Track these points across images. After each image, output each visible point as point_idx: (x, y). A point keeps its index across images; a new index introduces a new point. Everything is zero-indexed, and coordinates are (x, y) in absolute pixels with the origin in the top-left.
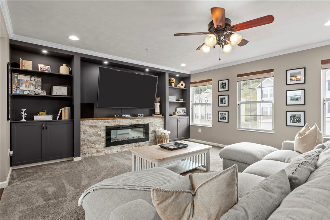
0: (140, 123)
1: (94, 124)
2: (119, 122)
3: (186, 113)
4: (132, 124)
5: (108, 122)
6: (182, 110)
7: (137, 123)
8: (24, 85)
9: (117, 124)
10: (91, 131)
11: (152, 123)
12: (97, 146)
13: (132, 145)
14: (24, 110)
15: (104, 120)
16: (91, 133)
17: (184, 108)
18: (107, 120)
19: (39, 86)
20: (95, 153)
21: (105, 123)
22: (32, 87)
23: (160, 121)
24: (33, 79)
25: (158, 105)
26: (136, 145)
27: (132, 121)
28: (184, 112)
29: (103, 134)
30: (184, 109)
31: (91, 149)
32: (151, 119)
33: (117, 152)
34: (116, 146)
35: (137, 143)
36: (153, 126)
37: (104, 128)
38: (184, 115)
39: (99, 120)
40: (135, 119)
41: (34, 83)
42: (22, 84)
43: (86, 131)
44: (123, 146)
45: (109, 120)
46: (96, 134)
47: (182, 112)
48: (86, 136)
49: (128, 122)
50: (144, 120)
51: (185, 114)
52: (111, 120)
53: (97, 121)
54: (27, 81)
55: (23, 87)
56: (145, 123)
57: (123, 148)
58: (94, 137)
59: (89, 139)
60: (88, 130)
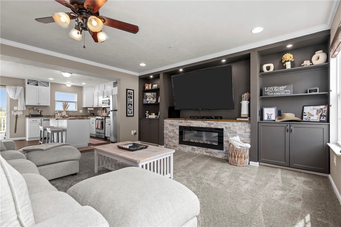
0: (212, 126)
1: (172, 123)
2: (190, 123)
3: (324, 116)
4: (203, 127)
5: (182, 122)
6: (315, 111)
7: (208, 126)
8: (148, 98)
9: (188, 125)
10: (170, 128)
11: (229, 128)
12: (174, 141)
13: (202, 150)
14: (147, 112)
15: (179, 121)
16: (170, 130)
17: (322, 107)
18: (180, 121)
19: (155, 97)
20: (172, 146)
21: (179, 123)
22: (152, 98)
23: (243, 127)
24: (152, 94)
25: (245, 104)
26: (207, 150)
27: (203, 123)
28: (321, 116)
29: (177, 132)
30: (322, 109)
31: (170, 143)
32: (227, 123)
33: (188, 151)
34: (188, 146)
35: (208, 149)
36: (230, 133)
37: (178, 127)
38: (321, 121)
39: (175, 120)
40: (206, 121)
41: (152, 96)
42: (147, 98)
43: (167, 128)
44: (194, 147)
45: (182, 121)
46: (173, 131)
47: (317, 114)
48: (167, 132)
49: (198, 124)
50: (217, 124)
51: (322, 119)
52: (184, 121)
53: (174, 120)
54: (150, 96)
55: (148, 100)
56: (219, 127)
57: (193, 149)
58: (172, 133)
59: (169, 134)
60: (168, 127)
